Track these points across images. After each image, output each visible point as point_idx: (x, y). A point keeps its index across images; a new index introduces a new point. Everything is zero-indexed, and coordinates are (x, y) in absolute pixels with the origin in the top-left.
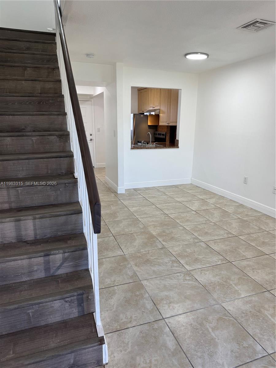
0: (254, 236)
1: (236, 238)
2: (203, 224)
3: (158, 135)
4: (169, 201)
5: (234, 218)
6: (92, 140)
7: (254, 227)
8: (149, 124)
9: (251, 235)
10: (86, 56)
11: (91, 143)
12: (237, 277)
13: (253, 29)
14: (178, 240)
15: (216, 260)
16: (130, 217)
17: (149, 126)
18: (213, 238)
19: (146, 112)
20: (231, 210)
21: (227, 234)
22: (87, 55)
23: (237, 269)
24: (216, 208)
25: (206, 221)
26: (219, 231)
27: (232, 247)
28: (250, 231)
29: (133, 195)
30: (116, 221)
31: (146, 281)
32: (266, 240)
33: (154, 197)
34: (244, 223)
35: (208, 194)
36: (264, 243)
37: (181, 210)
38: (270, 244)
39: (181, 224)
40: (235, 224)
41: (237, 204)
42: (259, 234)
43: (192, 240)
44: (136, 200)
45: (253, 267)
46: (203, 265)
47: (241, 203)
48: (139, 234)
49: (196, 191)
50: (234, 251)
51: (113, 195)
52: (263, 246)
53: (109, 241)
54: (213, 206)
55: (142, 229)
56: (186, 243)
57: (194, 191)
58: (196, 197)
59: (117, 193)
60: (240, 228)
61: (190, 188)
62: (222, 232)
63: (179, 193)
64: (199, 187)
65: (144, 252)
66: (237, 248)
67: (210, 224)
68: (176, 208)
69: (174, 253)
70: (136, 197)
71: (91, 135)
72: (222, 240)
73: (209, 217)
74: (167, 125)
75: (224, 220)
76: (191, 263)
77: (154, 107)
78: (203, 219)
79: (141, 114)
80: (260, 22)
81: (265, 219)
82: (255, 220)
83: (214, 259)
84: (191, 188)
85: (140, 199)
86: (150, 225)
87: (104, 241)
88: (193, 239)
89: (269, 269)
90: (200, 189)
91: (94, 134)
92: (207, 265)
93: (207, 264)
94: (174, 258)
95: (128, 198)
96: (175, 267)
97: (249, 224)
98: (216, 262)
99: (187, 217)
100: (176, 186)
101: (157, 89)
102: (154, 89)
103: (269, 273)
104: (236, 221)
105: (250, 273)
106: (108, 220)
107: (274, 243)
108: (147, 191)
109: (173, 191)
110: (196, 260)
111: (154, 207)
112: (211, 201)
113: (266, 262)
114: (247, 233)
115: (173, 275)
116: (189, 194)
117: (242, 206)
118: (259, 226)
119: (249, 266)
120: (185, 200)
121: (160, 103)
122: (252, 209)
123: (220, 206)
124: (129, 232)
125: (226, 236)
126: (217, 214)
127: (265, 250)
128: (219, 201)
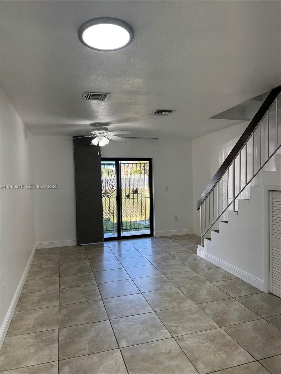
14: (165, 294)
48: (207, 301)
55: (206, 307)
69: (171, 284)
86: (196, 313)
94: (171, 280)
124: (220, 303)
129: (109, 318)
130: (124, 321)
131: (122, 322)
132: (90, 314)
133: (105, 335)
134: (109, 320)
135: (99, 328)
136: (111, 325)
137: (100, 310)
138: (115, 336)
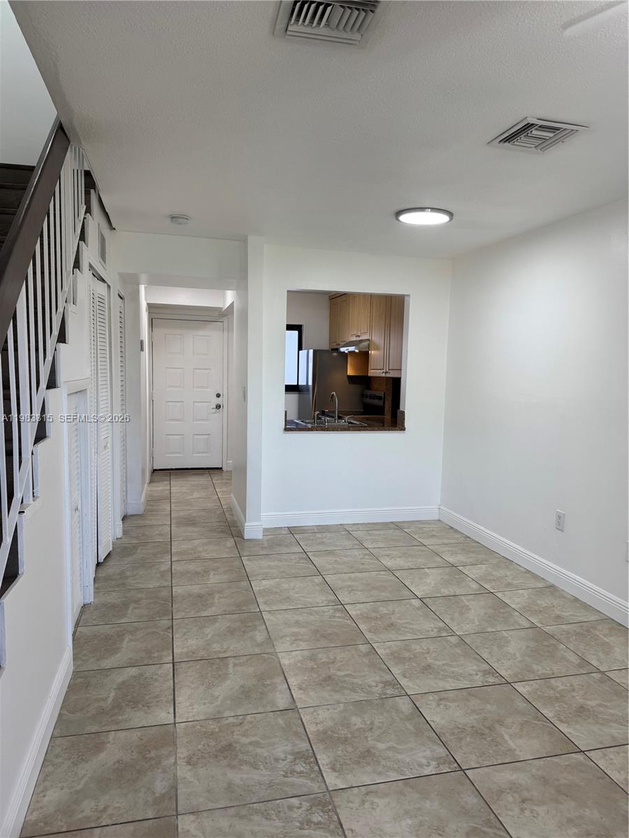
0: (559, 684)
1: (507, 688)
2: (429, 641)
3: (370, 398)
4: (362, 567)
5: (519, 625)
6: (220, 406)
7: (568, 657)
8: (350, 372)
9: (553, 681)
10: (170, 219)
11: (216, 415)
12: (465, 825)
13: (531, 146)
14: (341, 687)
15: (423, 757)
16: (245, 608)
17: (349, 377)
18: (442, 685)
19: (343, 347)
20: (519, 600)
21: (485, 673)
22: (173, 218)
23: (476, 797)
24: (483, 592)
25: (440, 630)
26: (462, 665)
27: (485, 719)
28: (551, 669)
29: (279, 545)
30: (202, 619)
31: (192, 817)
32: (590, 700)
33: (331, 553)
34: (543, 642)
35: (473, 552)
36: (582, 711)
37: (383, 594)
38: (600, 716)
39: (368, 636)
40: (516, 645)
41: (540, 585)
42: (576, 681)
43: (378, 689)
44: (280, 560)
45: (526, 794)
46: (380, 774)
47: (552, 581)
48: (243, 659)
49: (446, 541)
50: (487, 731)
51: (230, 542)
52: (577, 722)
53: (155, 677)
54: (474, 586)
55: (258, 645)
56: (358, 698)
57: (440, 541)
58: (439, 559)
59: (241, 536)
60: (527, 658)
61: (433, 531)
62: (471, 667)
63: (399, 544)
64: (456, 531)
65: (231, 720)
66: (498, 721)
67: (447, 641)
68: (373, 588)
69: (311, 729)
70: (285, 550)
71: (218, 396)
72: (464, 693)
73: (452, 619)
74: (384, 375)
75: (490, 630)
76: (346, 764)
77: (359, 336)
78: (432, 625)
79: (332, 350)
80: (540, 127)
81: (606, 631)
82: (578, 634)
83: (421, 754)
84: (434, 533)
85: (293, 557)
86: (284, 636)
87: (141, 675)
88: (382, 685)
89: (573, 804)
90: (457, 536)
91: (225, 393)
92: (389, 776)
93: (390, 773)
94: (304, 746)
95: (265, 553)
96: (296, 775)
97: (555, 645)
98: (421, 765)
99: (392, 616)
100: (397, 526)
101: (365, 295)
102: (359, 294)
103: (570, 821)
104: (522, 633)
105: (510, 813)
106: (183, 614)
107: (611, 711)
108: (319, 535)
109: (386, 538)
110: (367, 755)
111: (318, 579)
112: (475, 572)
113: (571, 778)
114: (544, 674)
115: (278, 802)
116: (423, 548)
117: (552, 589)
118: (583, 654)
119: (514, 787)
120: (407, 565)
121: (371, 327)
122: (576, 600)
123: (494, 589)
124: (219, 652)
125: (479, 680)
126: (477, 610)
127: (579, 734)
128: (494, 573)
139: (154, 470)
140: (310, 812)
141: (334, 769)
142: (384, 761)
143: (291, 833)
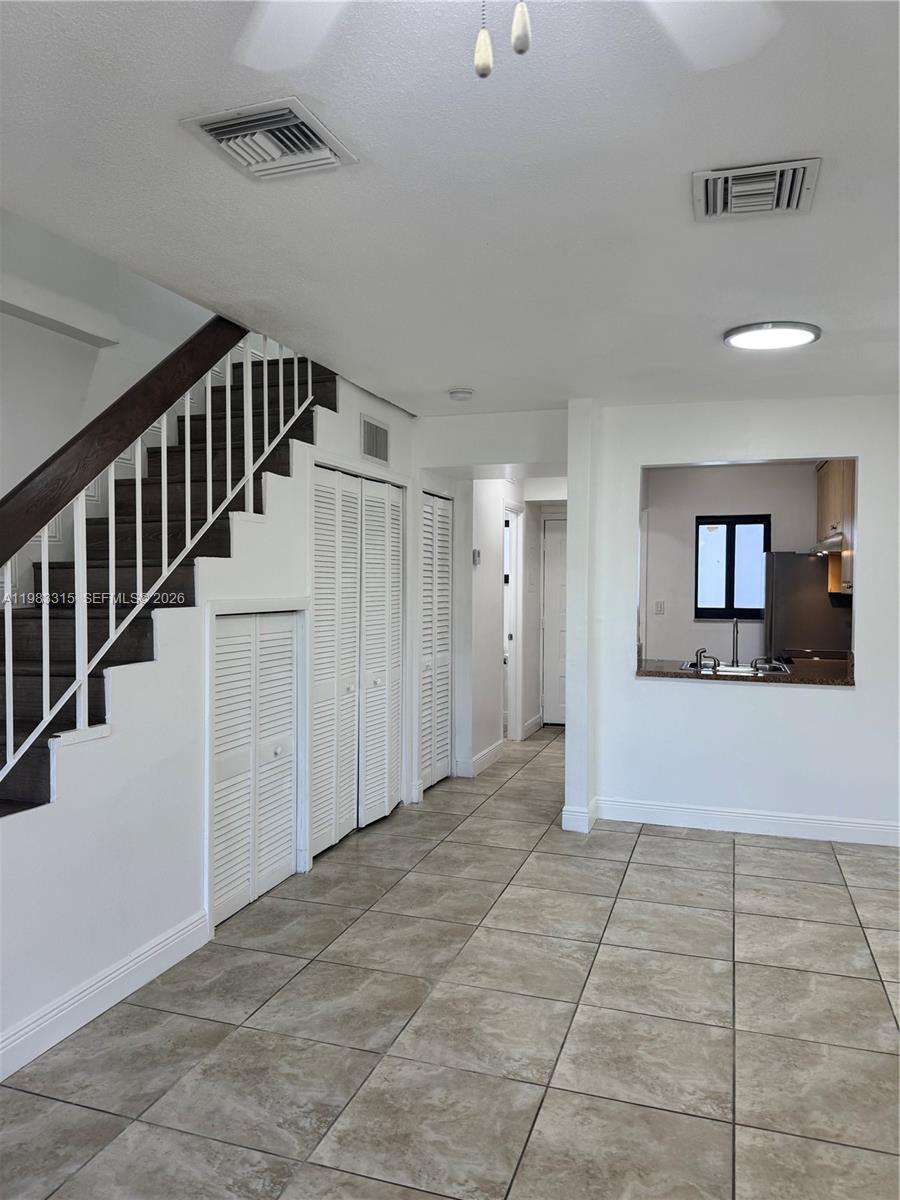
0: (829, 1155)
1: (720, 1130)
2: (674, 1024)
8: (832, 587)
9: (823, 1146)
10: (449, 396)
14: (468, 1047)
15: (467, 1171)
17: (831, 595)
21: (711, 1096)
22: (452, 393)
25: (712, 1014)
26: (685, 1073)
27: (625, 1158)
29: (603, 846)
31: (144, 1128)
33: (665, 870)
37: (682, 943)
39: (588, 993)
40: (823, 1073)
46: (387, 1168)
48: (390, 979)
50: (605, 1176)
51: (538, 831)
54: (863, 965)
55: (428, 966)
58: (847, 912)
60: (818, 1097)
62: (697, 1081)
63: (800, 877)
66: (642, 1170)
67: (704, 1033)
68: (675, 931)
70: (603, 853)
72: (637, 1111)
73: (754, 1002)
75: (804, 1036)
76: (362, 1139)
77: (836, 527)
78: (711, 1005)
83: (469, 1167)
88: (528, 1062)
93: (401, 1173)
94: (340, 1100)
95: (571, 852)
96: (293, 1129)
98: (452, 1180)
100: (834, 849)
109: (786, 864)
111: (605, 903)
114: (819, 1130)
115: (241, 1149)
116: (836, 889)
121: (843, 512)
125: (685, 1102)
129: (731, 1035)
130: (689, 1011)
131: (697, 1009)
132: (796, 1071)
133: (759, 994)
134: (734, 1029)
135: (774, 1017)
136: (734, 1014)
137: (756, 1072)
138: (734, 985)
139: (545, 724)
140: (259, 1175)
141: (340, 1140)
142: (411, 1155)
143: (213, 1187)
